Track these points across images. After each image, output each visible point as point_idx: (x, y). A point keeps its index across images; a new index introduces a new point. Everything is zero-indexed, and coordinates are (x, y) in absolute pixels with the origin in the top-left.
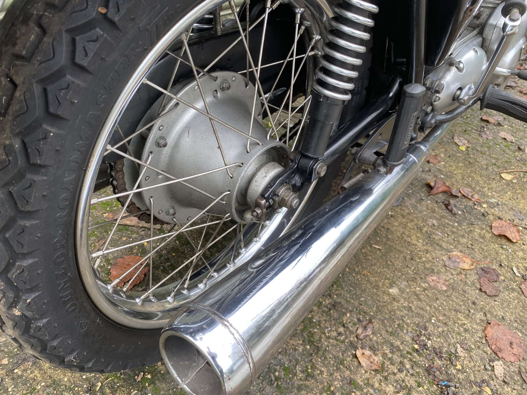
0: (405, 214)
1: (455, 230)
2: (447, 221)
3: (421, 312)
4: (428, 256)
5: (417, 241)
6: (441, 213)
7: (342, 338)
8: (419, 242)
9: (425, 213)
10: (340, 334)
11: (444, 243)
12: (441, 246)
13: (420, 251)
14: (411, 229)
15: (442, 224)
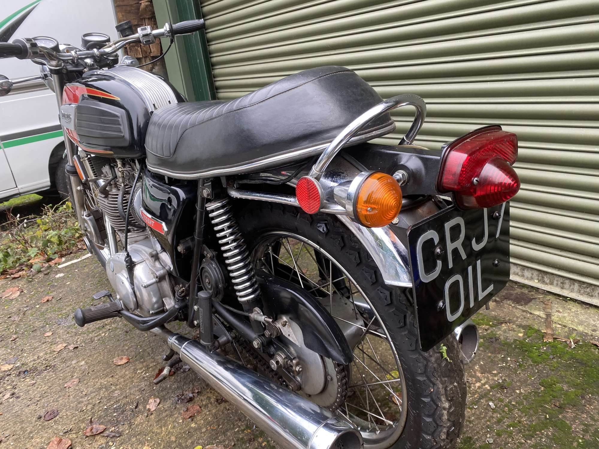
0: (133, 379)
1: (101, 405)
2: (112, 403)
3: (61, 372)
4: (92, 383)
5: (107, 381)
6: (122, 402)
7: (75, 343)
8: (105, 381)
9: (128, 391)
10: (77, 342)
11: (95, 394)
12: (94, 392)
13: (98, 380)
14: (119, 380)
15: (111, 399)
